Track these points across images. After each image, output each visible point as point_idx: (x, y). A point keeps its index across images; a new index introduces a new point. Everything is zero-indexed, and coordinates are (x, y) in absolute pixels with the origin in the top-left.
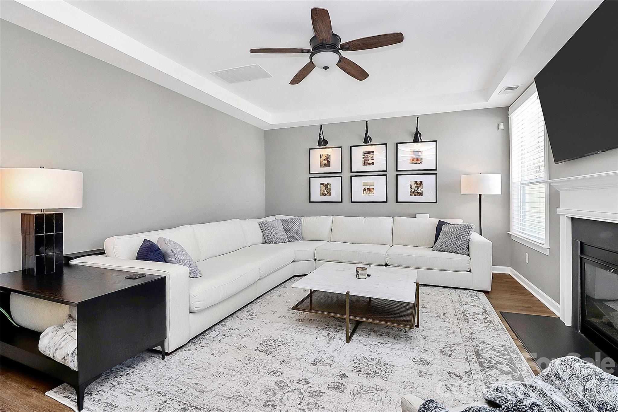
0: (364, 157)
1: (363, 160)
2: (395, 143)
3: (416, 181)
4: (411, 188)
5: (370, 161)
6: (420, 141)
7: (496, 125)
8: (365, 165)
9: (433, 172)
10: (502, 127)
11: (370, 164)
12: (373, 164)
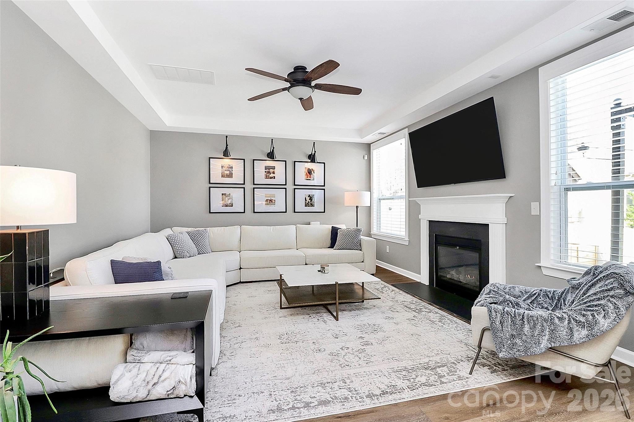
0: (266, 171)
1: (266, 173)
2: (293, 161)
3: (310, 195)
4: (306, 200)
5: (272, 175)
6: (316, 162)
7: (363, 156)
8: (267, 178)
9: (322, 188)
10: (366, 158)
11: (271, 178)
12: (274, 178)
